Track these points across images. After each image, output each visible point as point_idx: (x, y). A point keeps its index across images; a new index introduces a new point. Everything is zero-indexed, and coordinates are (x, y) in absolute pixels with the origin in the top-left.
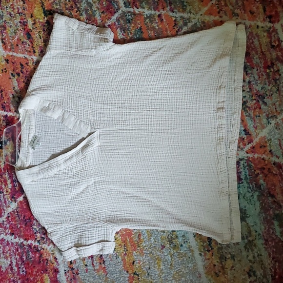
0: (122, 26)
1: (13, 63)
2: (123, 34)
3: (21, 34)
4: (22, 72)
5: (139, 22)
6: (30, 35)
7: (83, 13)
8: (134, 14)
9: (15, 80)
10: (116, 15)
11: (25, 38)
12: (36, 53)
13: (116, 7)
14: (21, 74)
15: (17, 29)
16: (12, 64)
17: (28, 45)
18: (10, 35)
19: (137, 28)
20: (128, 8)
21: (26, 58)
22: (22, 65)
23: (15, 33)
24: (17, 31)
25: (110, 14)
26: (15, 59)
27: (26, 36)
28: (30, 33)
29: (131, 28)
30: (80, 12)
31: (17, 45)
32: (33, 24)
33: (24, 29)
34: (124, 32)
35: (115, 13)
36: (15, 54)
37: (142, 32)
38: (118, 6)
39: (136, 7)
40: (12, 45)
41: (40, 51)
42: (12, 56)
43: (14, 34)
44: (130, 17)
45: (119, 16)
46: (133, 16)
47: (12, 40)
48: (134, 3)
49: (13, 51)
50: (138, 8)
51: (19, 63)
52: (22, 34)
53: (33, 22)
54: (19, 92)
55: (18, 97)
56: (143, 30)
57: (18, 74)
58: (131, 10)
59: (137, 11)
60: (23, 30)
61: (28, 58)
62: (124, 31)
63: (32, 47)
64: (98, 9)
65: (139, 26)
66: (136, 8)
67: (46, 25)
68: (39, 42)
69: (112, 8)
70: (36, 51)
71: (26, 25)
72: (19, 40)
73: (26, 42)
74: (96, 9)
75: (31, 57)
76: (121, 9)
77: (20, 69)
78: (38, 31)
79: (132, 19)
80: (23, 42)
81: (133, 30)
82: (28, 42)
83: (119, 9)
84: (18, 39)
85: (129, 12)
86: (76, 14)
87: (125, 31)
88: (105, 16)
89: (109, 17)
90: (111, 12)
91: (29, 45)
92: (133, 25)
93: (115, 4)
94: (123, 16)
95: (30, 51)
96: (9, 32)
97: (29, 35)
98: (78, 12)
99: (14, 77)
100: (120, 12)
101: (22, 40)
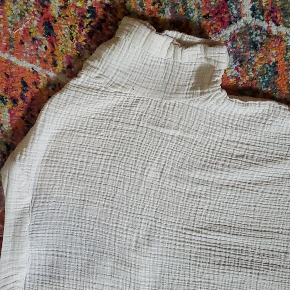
0: (240, 53)
1: (8, 77)
2: (237, 69)
3: (34, 22)
4: (23, 99)
5: (274, 52)
6: (52, 28)
7: (168, 9)
8: (269, 34)
9: (7, 110)
10: (233, 29)
11: (42, 33)
12: (59, 67)
13: (235, 12)
14: (21, 102)
15: (27, 11)
16: (5, 77)
17: (44, 46)
18: (10, 19)
19: (269, 64)
20: (258, 20)
21: (35, 72)
22: (25, 84)
23: (22, 16)
24: (27, 15)
25: (220, 24)
26: (14, 70)
27: (43, 29)
28: (53, 24)
29: (256, 60)
30: (161, 5)
31: (22, 43)
32: (61, 8)
33: (42, 14)
34: (241, 66)
35: (230, 24)
36: (14, 59)
37: (276, 73)
38: (239, 11)
39: (275, 22)
40: (10, 40)
41: (66, 65)
42: (7, 61)
43: (19, 19)
44: (258, 38)
45: (237, 32)
46: (265, 37)
47: (14, 30)
48: (272, 12)
49: (12, 54)
50: (278, 25)
51: (18, 79)
52: (36, 23)
53: (62, 5)
54: (10, 135)
55: (6, 144)
56: (280, 71)
57: (15, 101)
58: (265, 26)
59: (275, 30)
60: (39, 15)
61: (40, 73)
62: (241, 62)
63: (53, 53)
64: (199, 8)
65: (274, 60)
66: (274, 25)
67: (88, 15)
68: (67, 47)
69: (226, 13)
70: (60, 63)
71: (48, 7)
72: (27, 32)
73: (40, 41)
74: (193, 7)
75: (47, 72)
76: (245, 18)
77: (20, 91)
78: (69, 23)
79: (262, 44)
80: (34, 39)
81: (259, 66)
82: (46, 43)
83: (240, 18)
84: (25, 31)
85: (260, 28)
86: (152, 8)
87: (244, 63)
88: (209, 24)
89: (216, 29)
90: (222, 20)
91: (46, 48)
92: (261, 55)
93: (234, 7)
94: (245, 33)
95: (45, 61)
96: (9, 13)
97: (49, 27)
98: (157, 6)
99: (5, 104)
100: (241, 24)
101: (34, 35)
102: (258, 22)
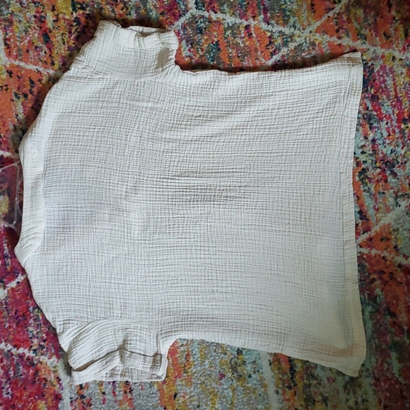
0: (190, 37)
1: (19, 78)
2: (189, 50)
3: (35, 35)
4: (31, 93)
5: (215, 33)
6: (48, 37)
7: (133, 12)
8: (210, 21)
9: (20, 103)
10: (182, 20)
11: (41, 42)
12: (55, 66)
13: (183, 7)
14: (30, 96)
15: (29, 27)
16: (17, 78)
17: (44, 51)
18: (17, 34)
19: (212, 43)
20: (200, 11)
21: (39, 72)
22: (32, 82)
23: (26, 31)
24: (29, 30)
25: (172, 17)
26: (23, 72)
27: (42, 39)
28: (49, 34)
29: (203, 41)
30: (127, 9)
31: (28, 51)
32: (54, 21)
33: (41, 28)
34: (192, 47)
35: (180, 16)
36: (22, 64)
37: (219, 49)
38: (186, 6)
39: (213, 10)
40: (19, 50)
41: (61, 63)
42: (18, 66)
43: (24, 34)
44: (202, 24)
45: (186, 22)
46: (207, 23)
47: (21, 42)
48: (210, 3)
49: (21, 60)
50: (216, 13)
51: (27, 79)
52: (36, 35)
53: (55, 19)
54: (23, 122)
55: (21, 129)
56: (222, 48)
57: (26, 96)
58: (206, 14)
59: (214, 17)
60: (39, 29)
61: (42, 72)
62: (191, 44)
63: (50, 55)
64: (156, 8)
65: (216, 39)
66: (213, 13)
67: (75, 24)
68: (61, 50)
69: (176, 9)
70: (56, 62)
71: (44, 22)
72: (31, 43)
73: (40, 48)
74: (152, 8)
75: (48, 71)
76: (191, 11)
77: (29, 87)
78: (61, 32)
79: (205, 29)
80: (36, 47)
81: (206, 46)
82: (45, 48)
83: (187, 11)
84: (29, 42)
85: (203, 17)
86: (121, 12)
87: (194, 45)
88: (165, 19)
89: (170, 22)
90: (174, 15)
91: (45, 53)
92: (206, 37)
93: (182, 3)
94: (192, 22)
95: (46, 62)
96: (16, 30)
97: (46, 36)
98: (124, 10)
99: (19, 99)
100: (188, 15)
101: (36, 44)
102: (201, 13)
